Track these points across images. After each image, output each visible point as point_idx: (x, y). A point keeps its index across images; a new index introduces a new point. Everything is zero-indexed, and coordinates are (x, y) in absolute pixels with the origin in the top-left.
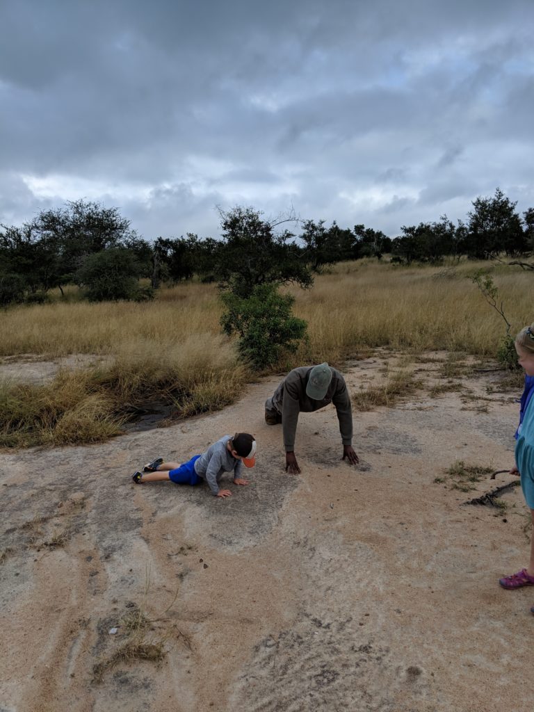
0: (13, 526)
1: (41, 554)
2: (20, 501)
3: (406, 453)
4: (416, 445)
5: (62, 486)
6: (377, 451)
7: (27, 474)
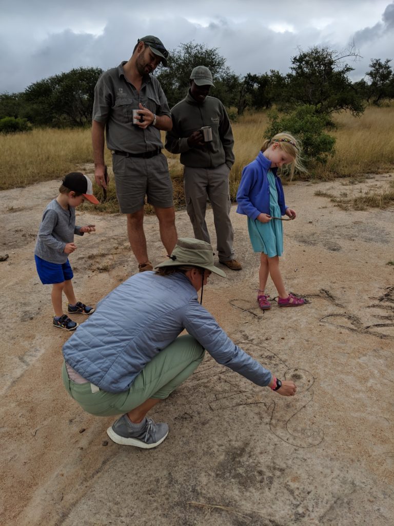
0: (84, 256)
1: (94, 274)
2: (94, 243)
3: (376, 242)
4: (388, 237)
5: (122, 238)
6: (353, 238)
7: (104, 228)
